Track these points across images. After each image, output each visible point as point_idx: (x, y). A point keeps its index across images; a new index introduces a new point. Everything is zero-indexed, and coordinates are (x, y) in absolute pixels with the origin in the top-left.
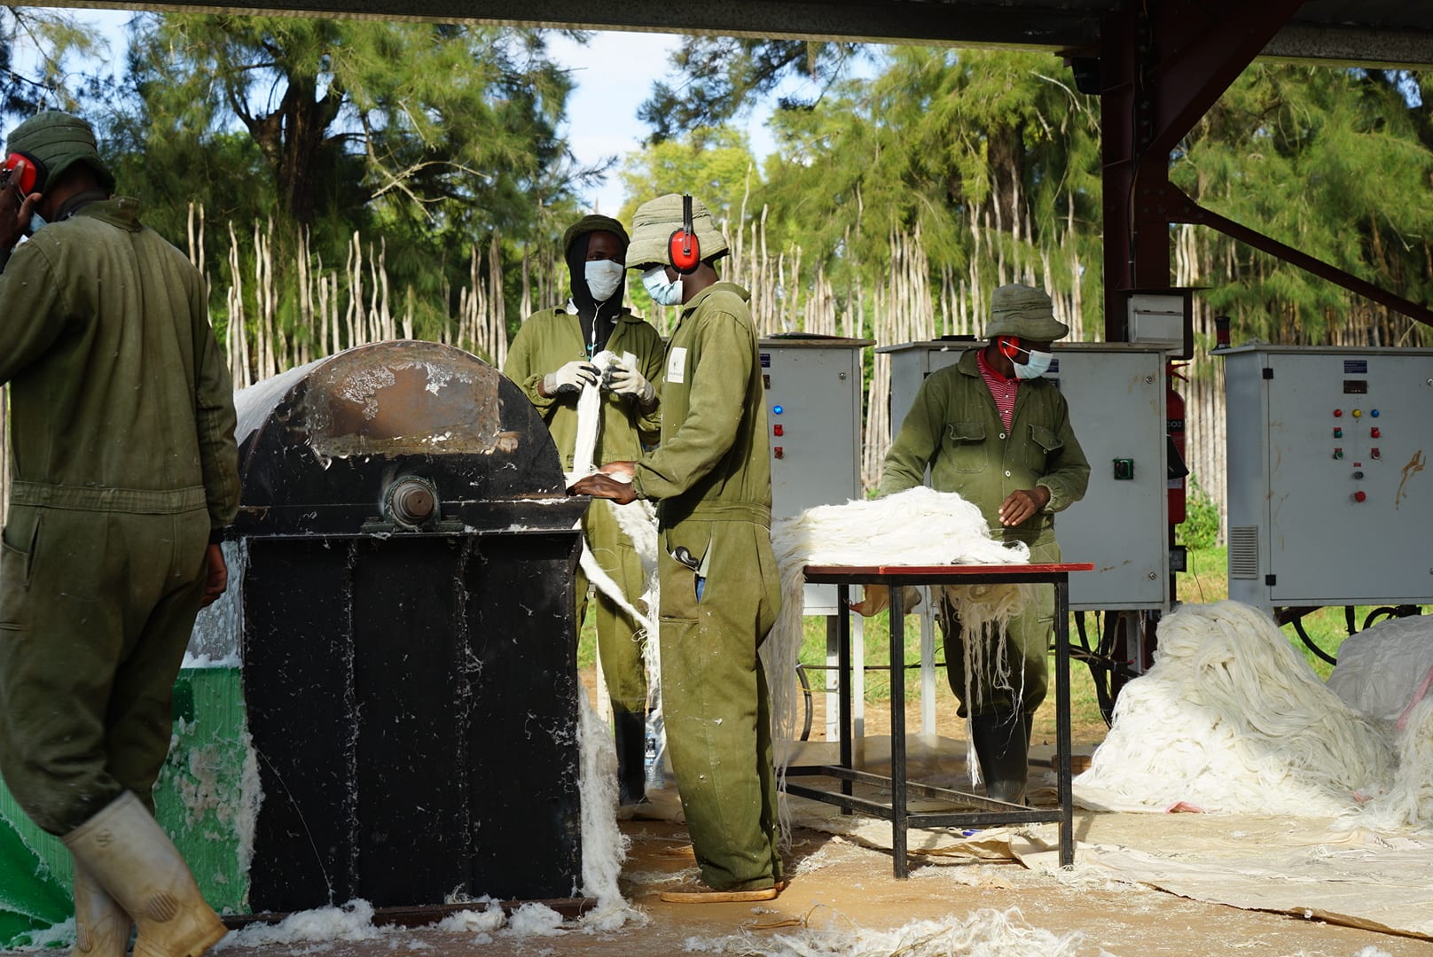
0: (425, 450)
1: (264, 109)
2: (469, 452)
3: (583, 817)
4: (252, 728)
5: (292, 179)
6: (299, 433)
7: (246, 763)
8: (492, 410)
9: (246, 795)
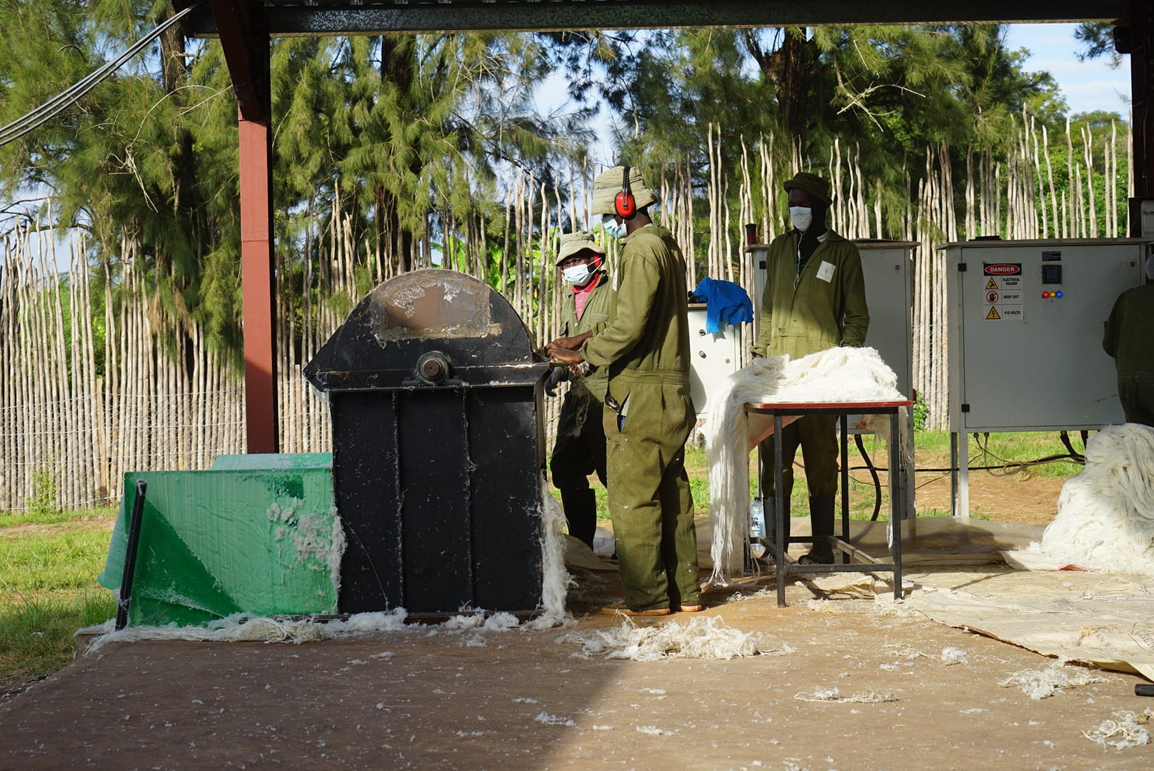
0: (444, 336)
1: (771, 48)
2: (472, 336)
3: (544, 561)
4: (338, 504)
5: (788, 101)
6: (366, 327)
7: (334, 525)
8: (486, 311)
9: (335, 544)
